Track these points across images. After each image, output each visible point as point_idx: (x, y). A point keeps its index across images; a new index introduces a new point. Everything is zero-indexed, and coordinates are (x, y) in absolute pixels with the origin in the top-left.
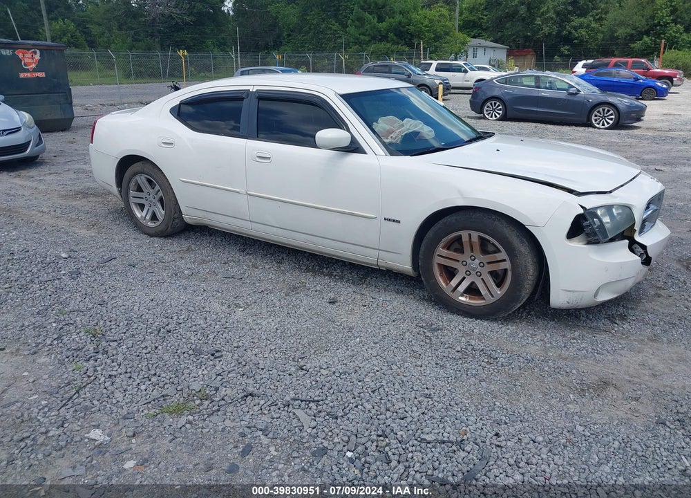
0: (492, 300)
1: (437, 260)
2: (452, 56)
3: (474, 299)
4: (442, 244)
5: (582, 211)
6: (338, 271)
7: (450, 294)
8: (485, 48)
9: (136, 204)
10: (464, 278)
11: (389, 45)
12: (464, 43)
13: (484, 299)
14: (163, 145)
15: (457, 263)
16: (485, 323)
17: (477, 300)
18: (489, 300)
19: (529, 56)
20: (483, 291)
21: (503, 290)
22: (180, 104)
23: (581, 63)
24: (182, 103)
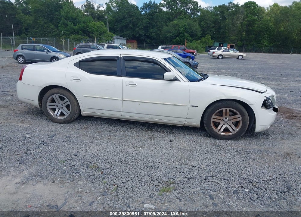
0: (235, 132)
1: (212, 120)
2: (107, 42)
3: (227, 133)
4: (214, 114)
5: (266, 98)
6: (160, 129)
7: (218, 132)
8: (118, 39)
9: (50, 108)
10: (223, 126)
11: (80, 36)
12: (112, 37)
13: (231, 132)
14: (74, 80)
15: (220, 120)
16: (233, 141)
17: (228, 133)
18: (233, 133)
19: (135, 43)
20: (231, 130)
21: (238, 128)
22: (79, 62)
23: (160, 47)
24: (81, 61)
